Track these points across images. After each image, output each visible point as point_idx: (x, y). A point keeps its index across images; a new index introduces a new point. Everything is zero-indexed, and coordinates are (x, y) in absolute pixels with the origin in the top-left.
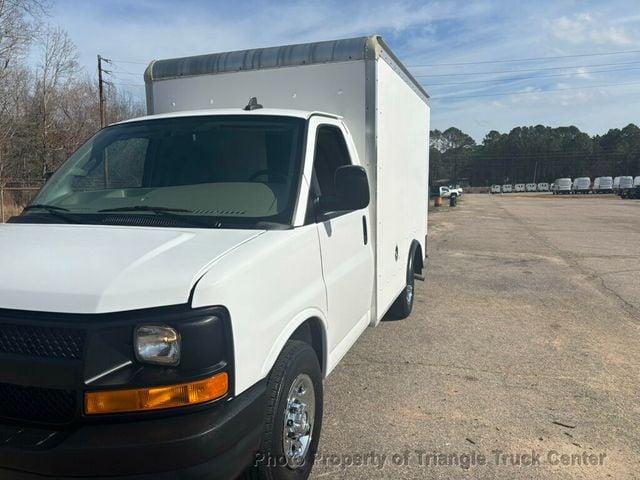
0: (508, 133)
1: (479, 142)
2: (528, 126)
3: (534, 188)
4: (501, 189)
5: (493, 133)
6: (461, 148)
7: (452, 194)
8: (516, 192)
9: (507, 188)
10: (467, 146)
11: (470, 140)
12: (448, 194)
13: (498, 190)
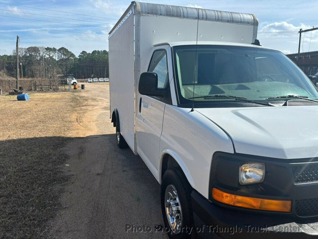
0: (91, 53)
1: (77, 56)
2: (100, 50)
3: (103, 81)
4: (93, 80)
5: (84, 52)
6: (68, 58)
7: (74, 83)
8: (100, 82)
9: (95, 80)
10: (72, 58)
11: (72, 55)
12: (72, 82)
13: (91, 81)
